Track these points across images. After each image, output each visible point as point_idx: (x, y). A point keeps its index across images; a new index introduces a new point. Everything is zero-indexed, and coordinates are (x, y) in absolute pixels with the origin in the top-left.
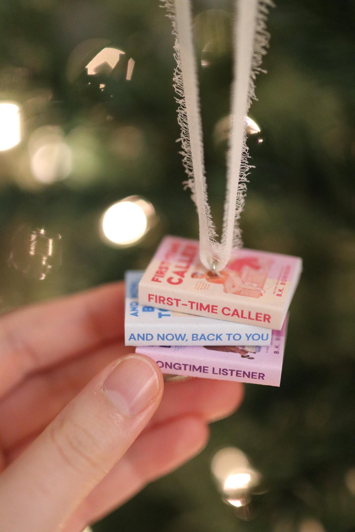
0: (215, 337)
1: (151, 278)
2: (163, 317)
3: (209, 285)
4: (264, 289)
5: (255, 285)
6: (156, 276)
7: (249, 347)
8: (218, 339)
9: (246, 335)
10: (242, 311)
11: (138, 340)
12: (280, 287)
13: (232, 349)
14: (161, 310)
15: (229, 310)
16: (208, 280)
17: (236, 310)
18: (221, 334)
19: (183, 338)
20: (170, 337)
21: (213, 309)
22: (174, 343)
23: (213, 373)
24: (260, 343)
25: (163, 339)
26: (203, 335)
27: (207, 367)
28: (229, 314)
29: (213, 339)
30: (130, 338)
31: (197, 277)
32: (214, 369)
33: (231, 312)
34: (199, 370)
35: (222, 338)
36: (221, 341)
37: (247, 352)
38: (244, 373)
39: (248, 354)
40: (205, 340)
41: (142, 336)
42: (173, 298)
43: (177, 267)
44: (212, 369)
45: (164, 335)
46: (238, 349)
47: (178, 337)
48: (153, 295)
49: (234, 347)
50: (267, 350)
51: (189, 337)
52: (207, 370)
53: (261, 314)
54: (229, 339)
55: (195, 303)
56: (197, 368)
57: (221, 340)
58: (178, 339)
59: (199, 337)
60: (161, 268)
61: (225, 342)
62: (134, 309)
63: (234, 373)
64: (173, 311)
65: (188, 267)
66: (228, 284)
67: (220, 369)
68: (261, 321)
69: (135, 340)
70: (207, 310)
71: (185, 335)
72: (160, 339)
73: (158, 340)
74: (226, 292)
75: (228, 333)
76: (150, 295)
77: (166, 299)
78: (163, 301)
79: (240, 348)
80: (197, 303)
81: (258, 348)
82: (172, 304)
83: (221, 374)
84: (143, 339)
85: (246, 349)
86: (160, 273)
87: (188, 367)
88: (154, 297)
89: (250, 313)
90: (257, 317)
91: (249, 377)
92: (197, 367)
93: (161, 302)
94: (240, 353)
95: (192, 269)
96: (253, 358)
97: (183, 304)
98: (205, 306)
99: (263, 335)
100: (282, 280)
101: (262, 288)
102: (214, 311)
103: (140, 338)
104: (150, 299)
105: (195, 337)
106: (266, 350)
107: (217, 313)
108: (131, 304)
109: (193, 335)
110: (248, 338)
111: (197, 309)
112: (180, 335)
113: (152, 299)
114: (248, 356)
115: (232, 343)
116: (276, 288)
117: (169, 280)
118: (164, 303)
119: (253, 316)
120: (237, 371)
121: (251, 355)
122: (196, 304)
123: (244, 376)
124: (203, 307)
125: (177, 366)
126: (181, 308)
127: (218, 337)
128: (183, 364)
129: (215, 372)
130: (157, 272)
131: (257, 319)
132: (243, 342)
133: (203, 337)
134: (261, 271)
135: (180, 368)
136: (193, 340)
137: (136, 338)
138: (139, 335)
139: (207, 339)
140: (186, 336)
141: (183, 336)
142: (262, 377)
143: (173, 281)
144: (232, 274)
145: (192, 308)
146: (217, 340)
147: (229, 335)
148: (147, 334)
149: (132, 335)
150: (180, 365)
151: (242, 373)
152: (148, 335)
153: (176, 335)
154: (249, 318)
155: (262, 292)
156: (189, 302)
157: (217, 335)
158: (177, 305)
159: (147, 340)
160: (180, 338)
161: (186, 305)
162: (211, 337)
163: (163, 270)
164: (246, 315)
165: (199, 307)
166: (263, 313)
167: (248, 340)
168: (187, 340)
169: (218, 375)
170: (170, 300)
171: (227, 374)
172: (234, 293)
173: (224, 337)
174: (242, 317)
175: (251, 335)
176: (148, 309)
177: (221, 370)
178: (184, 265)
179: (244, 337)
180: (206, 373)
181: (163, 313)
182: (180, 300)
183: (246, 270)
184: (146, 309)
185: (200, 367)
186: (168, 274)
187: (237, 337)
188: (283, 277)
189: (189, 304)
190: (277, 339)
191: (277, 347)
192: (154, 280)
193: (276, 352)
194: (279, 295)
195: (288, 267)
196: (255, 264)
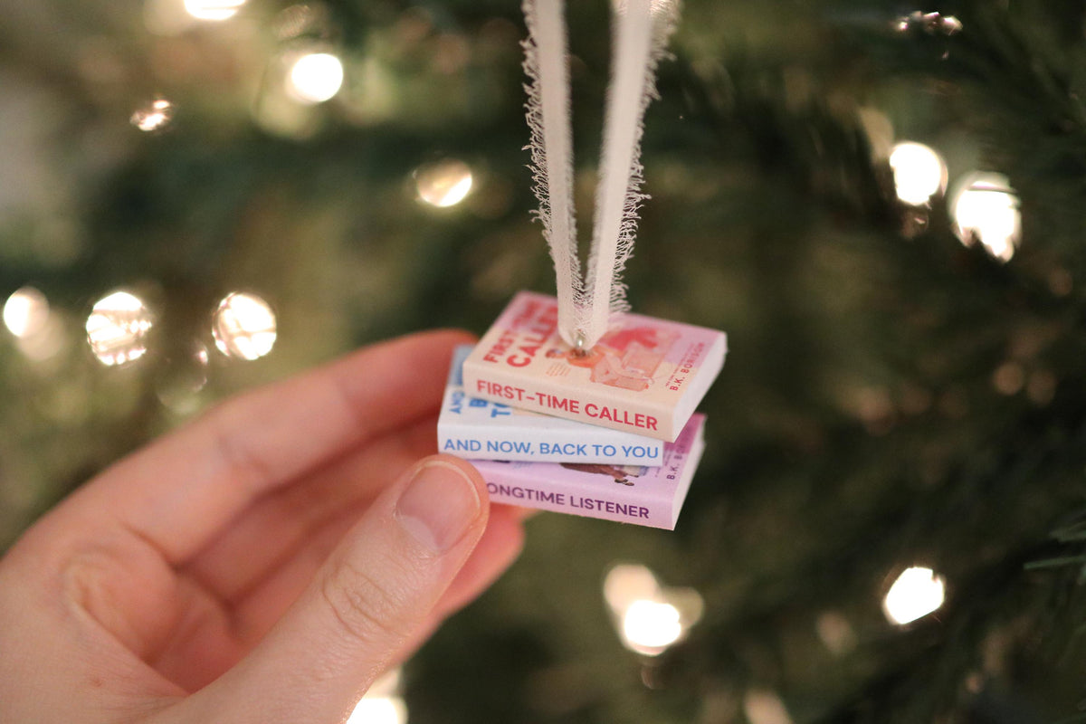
0: (575, 450)
1: (483, 355)
2: (498, 416)
4: (654, 377)
5: (641, 372)
6: (492, 352)
7: (630, 467)
8: (580, 453)
9: (624, 448)
10: (615, 411)
11: (459, 449)
12: (679, 375)
13: (603, 469)
14: (498, 405)
15: (596, 408)
16: (570, 361)
17: (605, 409)
18: (584, 446)
19: (526, 448)
20: (506, 447)
21: (572, 407)
22: (513, 456)
23: (572, 504)
24: (645, 461)
25: (496, 450)
26: (556, 445)
27: (562, 496)
28: (596, 415)
29: (573, 453)
30: (447, 446)
31: (554, 357)
32: (572, 498)
33: (599, 412)
34: (550, 499)
35: (586, 452)
36: (585, 456)
37: (625, 475)
38: (618, 506)
39: (626, 478)
40: (560, 453)
41: (464, 443)
42: (513, 388)
43: (528, 339)
44: (569, 499)
45: (496, 443)
46: (612, 469)
47: (518, 447)
48: (484, 382)
49: (607, 466)
50: (658, 472)
51: (535, 447)
52: (562, 500)
53: (643, 416)
54: (597, 454)
55: (545, 395)
56: (547, 496)
57: (585, 454)
58: (518, 451)
60: (502, 340)
61: (590, 458)
62: (457, 402)
63: (603, 506)
64: (516, 408)
65: (543, 341)
66: (600, 368)
67: (582, 499)
68: (643, 426)
69: (454, 448)
70: (564, 407)
71: (529, 444)
72: (491, 448)
73: (489, 450)
74: (594, 381)
75: (596, 444)
76: (479, 382)
77: (503, 388)
78: (499, 391)
79: (616, 469)
80: (549, 397)
81: (643, 470)
82: (512, 397)
83: (584, 507)
84: (466, 448)
85: (625, 470)
86: (499, 348)
87: (533, 495)
88: (486, 385)
89: (626, 413)
90: (637, 420)
91: (625, 512)
92: (547, 494)
93: (497, 393)
94: (613, 475)
95: (547, 346)
96: (632, 485)
97: (528, 398)
98: (560, 401)
99: (649, 449)
100: (685, 366)
101: (650, 376)
102: (574, 409)
103: (461, 447)
104: (480, 387)
105: (544, 448)
106: (655, 473)
107: (577, 412)
108: (454, 395)
109: (541, 444)
110: (627, 453)
111: (549, 405)
112: (522, 444)
113: (484, 387)
114: (626, 481)
115: (601, 459)
116: (672, 376)
117: (511, 361)
118: (500, 395)
119: (631, 419)
120: (607, 503)
121: (630, 479)
122: (547, 396)
123: (617, 512)
124: (558, 403)
125: (517, 492)
126: (526, 403)
127: (580, 450)
128: (526, 490)
129: (574, 504)
130: (495, 347)
131: (637, 424)
132: (619, 459)
133: (556, 449)
134: (656, 350)
135: (522, 496)
137: (455, 445)
138: (459, 442)
139: (563, 453)
140: (531, 446)
141: (526, 445)
142: (645, 514)
143: (517, 361)
144: (611, 354)
145: (541, 403)
146: (578, 453)
147: (597, 447)
148: (472, 441)
149: (449, 441)
150: (521, 489)
151: (615, 506)
152: (473, 443)
153: (515, 444)
154: (626, 422)
155: (650, 382)
156: (537, 394)
157: (578, 446)
158: (520, 398)
159: (472, 449)
160: (522, 449)
161: (533, 399)
162: (569, 449)
163: (505, 344)
164: (621, 417)
165: (552, 402)
166: (646, 415)
167: (627, 455)
168: (532, 453)
169: (580, 508)
170: (509, 390)
171: (592, 507)
172: (605, 383)
173: (590, 450)
174: (615, 420)
175: (630, 448)
176: (478, 403)
177: (584, 500)
178: (538, 337)
179: (620, 452)
180: (561, 504)
181: (500, 410)
182: (523, 391)
183: (634, 348)
184: (475, 403)
185: (552, 495)
186: (512, 350)
187: (609, 451)
188: (688, 361)
189: (537, 397)
190: (677, 457)
191: (673, 469)
192: (488, 358)
193: (670, 477)
194: (674, 388)
195: (701, 345)
196: (649, 338)
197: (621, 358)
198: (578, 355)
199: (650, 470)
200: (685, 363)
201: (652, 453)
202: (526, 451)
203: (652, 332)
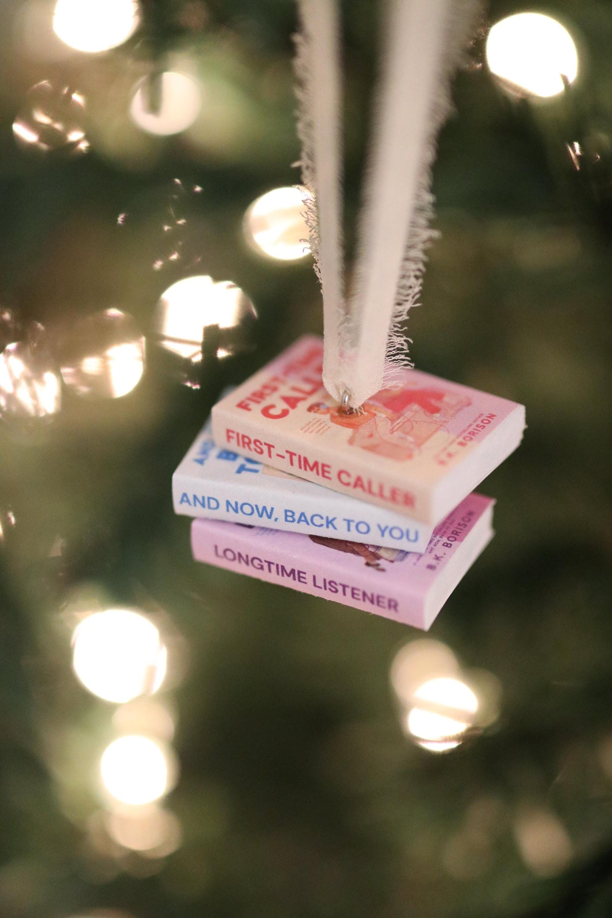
0: (324, 522)
1: (237, 401)
2: (244, 473)
3: (329, 427)
4: (421, 448)
5: (411, 439)
6: (249, 399)
7: (387, 549)
8: (330, 526)
9: (379, 526)
10: (370, 482)
11: (195, 505)
14: (249, 460)
15: (348, 475)
16: (333, 418)
17: (360, 478)
18: (334, 519)
19: (269, 514)
20: (247, 509)
21: (324, 471)
22: (254, 520)
23: (315, 584)
25: (236, 511)
26: (302, 514)
27: (305, 573)
28: (349, 484)
29: (321, 525)
30: (182, 501)
31: (316, 411)
32: (314, 577)
33: (352, 481)
34: (292, 575)
35: (336, 526)
36: (335, 531)
37: (378, 557)
38: (364, 594)
39: (381, 562)
40: (308, 524)
41: (201, 499)
42: (263, 442)
43: (295, 389)
44: (312, 578)
45: (236, 503)
46: (367, 549)
47: (260, 510)
48: (233, 432)
50: (419, 559)
51: (279, 513)
52: (305, 578)
53: (400, 491)
54: (349, 530)
55: (295, 455)
56: (288, 571)
57: (335, 528)
58: (261, 516)
59: (297, 517)
60: (265, 387)
61: (340, 533)
62: (204, 452)
63: (348, 591)
64: (267, 466)
65: (310, 393)
67: (325, 580)
68: (400, 503)
69: (190, 504)
70: (315, 470)
71: (272, 509)
72: (230, 509)
73: (228, 510)
75: (347, 518)
76: (228, 431)
77: (252, 440)
78: (248, 444)
79: (371, 549)
80: (300, 457)
81: (401, 555)
82: (262, 452)
83: (327, 589)
84: (203, 505)
85: (381, 553)
86: (258, 396)
87: (273, 568)
88: (235, 435)
89: (381, 486)
90: (393, 495)
91: (372, 602)
93: (246, 446)
94: (366, 557)
95: (313, 400)
96: (383, 570)
97: (278, 455)
98: (311, 463)
99: (408, 532)
100: (464, 438)
101: (419, 445)
102: (326, 474)
103: (197, 503)
104: (229, 437)
105: (289, 515)
106: (415, 560)
107: (330, 478)
108: (205, 444)
109: (286, 511)
110: (383, 532)
111: (300, 467)
112: (264, 508)
113: (232, 438)
114: (378, 565)
115: (354, 536)
116: (445, 449)
117: (266, 412)
118: (250, 448)
119: (387, 493)
120: (353, 589)
122: (297, 456)
123: (364, 600)
124: (309, 466)
125: (256, 562)
126: (275, 462)
127: (330, 522)
128: (265, 561)
129: (317, 584)
130: (254, 394)
131: (393, 500)
132: (374, 538)
133: (303, 518)
134: (437, 416)
135: (262, 568)
136: (286, 520)
137: (191, 500)
138: (195, 497)
139: (310, 523)
140: (274, 512)
141: (269, 511)
142: (395, 606)
143: (273, 412)
144: (383, 415)
145: (292, 464)
146: (328, 527)
147: (349, 522)
148: (209, 498)
149: (185, 495)
150: (260, 560)
151: (361, 593)
152: (211, 501)
153: (257, 506)
154: (382, 496)
155: (416, 451)
156: (287, 452)
157: (327, 518)
158: (270, 456)
159: (209, 507)
160: (265, 514)
161: (283, 457)
162: (317, 520)
163: (267, 392)
164: (375, 489)
165: (302, 463)
166: (404, 489)
167: (383, 535)
168: (276, 520)
169: (323, 590)
170: (258, 444)
171: (336, 591)
172: (365, 448)
173: (341, 525)
174: (370, 491)
175: (386, 528)
176: (228, 455)
177: (327, 582)
178: (306, 387)
179: (375, 531)
180: (303, 582)
181: (249, 466)
182: (273, 447)
183: (413, 411)
184: (224, 455)
185: (293, 571)
186: (271, 400)
187: (363, 528)
188: (470, 433)
189: (287, 456)
190: (446, 545)
191: (437, 558)
192: (243, 406)
193: (431, 567)
194: (442, 463)
195: (492, 416)
196: (434, 402)
197: (392, 421)
198: (345, 413)
199: (410, 556)
200: (466, 434)
201: (412, 536)
202: (269, 517)
203: (439, 396)
